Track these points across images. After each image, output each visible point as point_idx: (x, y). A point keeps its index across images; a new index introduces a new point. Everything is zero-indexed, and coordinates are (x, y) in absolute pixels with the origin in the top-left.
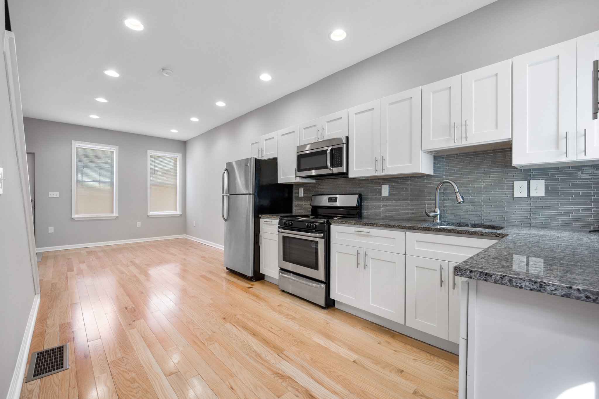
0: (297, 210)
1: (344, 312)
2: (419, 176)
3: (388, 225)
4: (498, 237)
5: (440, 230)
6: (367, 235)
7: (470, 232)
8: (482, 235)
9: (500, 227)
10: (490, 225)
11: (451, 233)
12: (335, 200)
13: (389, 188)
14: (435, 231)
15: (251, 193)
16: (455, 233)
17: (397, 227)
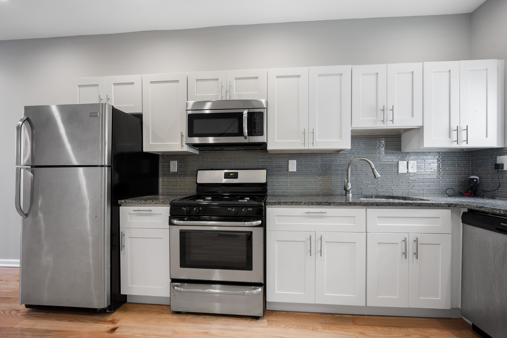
0: (166, 189)
1: (282, 313)
2: (327, 153)
3: (348, 203)
4: (450, 206)
5: (402, 204)
6: (321, 216)
7: (428, 204)
8: (438, 206)
9: (400, 197)
10: (390, 196)
11: (412, 206)
12: (236, 176)
13: (296, 163)
14: (398, 206)
15: (106, 164)
16: (416, 206)
17: (358, 204)
